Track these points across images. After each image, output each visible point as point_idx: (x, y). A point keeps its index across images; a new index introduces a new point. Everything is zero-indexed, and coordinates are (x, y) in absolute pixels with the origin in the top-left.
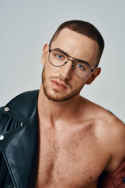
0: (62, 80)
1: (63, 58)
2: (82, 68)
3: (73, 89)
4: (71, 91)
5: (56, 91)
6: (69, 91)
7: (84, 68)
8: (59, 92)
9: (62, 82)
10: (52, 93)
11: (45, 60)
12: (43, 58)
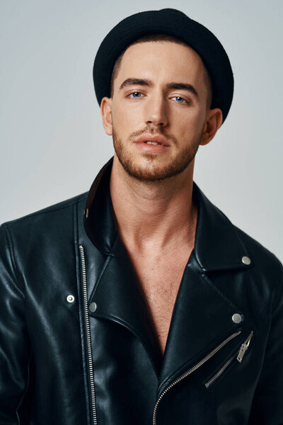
0: (155, 131)
1: (142, 95)
2: (184, 101)
3: (180, 146)
4: (178, 152)
5: (150, 157)
6: (174, 152)
7: (187, 102)
8: (156, 156)
9: (157, 135)
10: (142, 164)
11: (111, 126)
12: (107, 126)
